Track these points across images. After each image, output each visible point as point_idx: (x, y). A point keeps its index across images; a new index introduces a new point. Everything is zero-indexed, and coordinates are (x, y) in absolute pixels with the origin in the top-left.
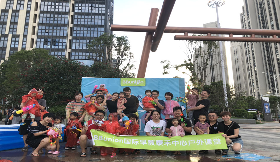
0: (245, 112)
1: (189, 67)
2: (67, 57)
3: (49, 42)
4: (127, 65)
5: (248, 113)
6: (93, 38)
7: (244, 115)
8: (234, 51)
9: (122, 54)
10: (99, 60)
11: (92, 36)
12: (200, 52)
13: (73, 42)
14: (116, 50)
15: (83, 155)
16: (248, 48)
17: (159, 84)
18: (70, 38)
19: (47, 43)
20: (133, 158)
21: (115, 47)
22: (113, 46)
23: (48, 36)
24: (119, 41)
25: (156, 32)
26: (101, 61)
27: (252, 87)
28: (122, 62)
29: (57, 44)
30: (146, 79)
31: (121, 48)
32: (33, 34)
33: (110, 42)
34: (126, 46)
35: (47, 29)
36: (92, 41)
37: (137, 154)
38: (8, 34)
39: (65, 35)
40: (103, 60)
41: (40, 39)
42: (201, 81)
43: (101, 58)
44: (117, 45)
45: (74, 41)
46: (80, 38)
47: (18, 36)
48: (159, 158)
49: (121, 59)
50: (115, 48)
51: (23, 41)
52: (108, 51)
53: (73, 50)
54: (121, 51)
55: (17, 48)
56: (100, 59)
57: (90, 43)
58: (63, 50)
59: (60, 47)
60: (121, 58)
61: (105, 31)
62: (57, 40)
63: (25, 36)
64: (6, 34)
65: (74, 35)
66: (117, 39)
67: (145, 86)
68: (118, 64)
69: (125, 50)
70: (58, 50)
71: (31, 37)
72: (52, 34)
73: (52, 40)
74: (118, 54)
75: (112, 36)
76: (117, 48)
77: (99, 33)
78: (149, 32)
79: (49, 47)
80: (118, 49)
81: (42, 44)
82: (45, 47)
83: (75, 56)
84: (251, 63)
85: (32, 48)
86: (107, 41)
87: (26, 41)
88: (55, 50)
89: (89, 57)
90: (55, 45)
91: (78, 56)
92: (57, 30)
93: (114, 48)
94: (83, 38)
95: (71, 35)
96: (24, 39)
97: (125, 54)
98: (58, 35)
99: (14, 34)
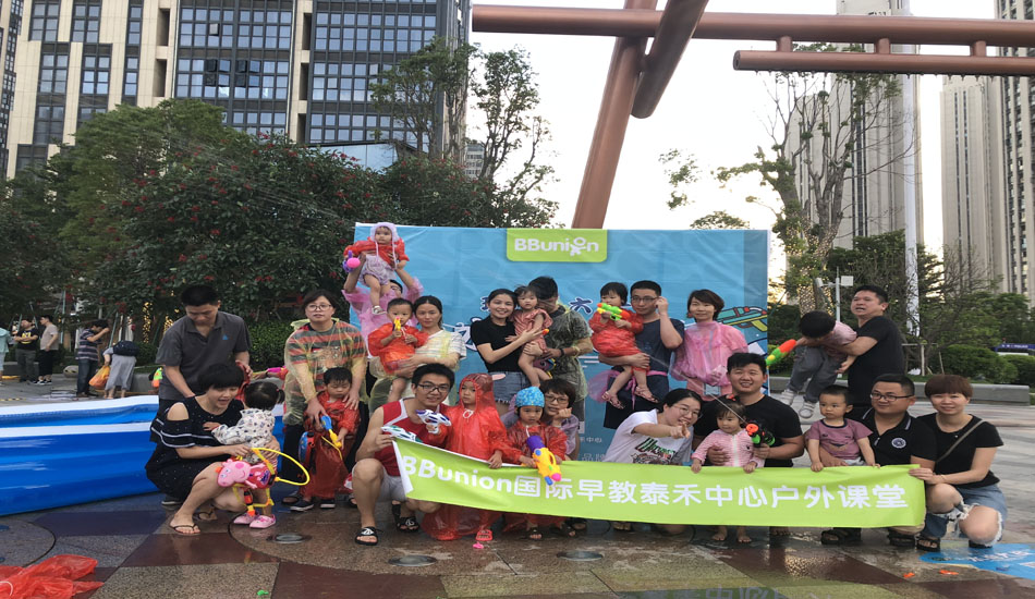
0: (989, 357)
1: (774, 175)
2: (294, 136)
3: (224, 72)
4: (527, 165)
5: (998, 361)
6: (394, 57)
7: (981, 367)
8: (957, 112)
9: (508, 122)
10: (416, 146)
11: (389, 47)
12: (819, 117)
13: (316, 73)
14: (481, 105)
15: (368, 535)
16: (1017, 95)
17: (662, 255)
18: (302, 57)
19: (216, 78)
20: (560, 555)
21: (479, 95)
22: (470, 91)
23: (221, 51)
24: (496, 67)
25: (658, 35)
26: (425, 149)
27: (1017, 256)
28: (505, 153)
29: (253, 80)
30: (609, 232)
31: (501, 98)
32: (164, 41)
33: (457, 75)
34: (522, 89)
35: (214, 23)
36: (387, 68)
37: (576, 536)
38: (67, 40)
39: (284, 45)
40: (430, 147)
41: (188, 61)
42: (817, 231)
43: (425, 138)
44: (486, 88)
45: (319, 69)
46: (341, 57)
47: (107, 50)
48: (662, 557)
49: (502, 144)
50: (479, 100)
51: (126, 71)
52: (450, 112)
53: (315, 107)
54: (503, 109)
55: (105, 98)
56: (420, 142)
57: (379, 77)
58: (279, 106)
59: (267, 94)
60: (503, 139)
61: (440, 29)
62: (254, 66)
63: (133, 51)
64: (61, 40)
65: (320, 45)
66: (486, 61)
67: (605, 262)
68: (491, 163)
69: (516, 106)
70: (261, 105)
71: (156, 53)
72: (236, 42)
73: (234, 65)
74: (489, 124)
75: (467, 50)
76: (487, 98)
77: (417, 35)
78: (628, 35)
79: (225, 92)
80: (489, 104)
81: (198, 80)
82: (210, 92)
83: (324, 128)
84: (1020, 160)
85: (161, 99)
86: (447, 72)
87: (136, 71)
88: (247, 105)
89: (378, 135)
90: (246, 86)
91: (337, 128)
92: (252, 24)
93: (472, 100)
94: (356, 57)
95: (308, 45)
96: (130, 60)
97: (516, 123)
98: (257, 43)
99: (89, 40)
